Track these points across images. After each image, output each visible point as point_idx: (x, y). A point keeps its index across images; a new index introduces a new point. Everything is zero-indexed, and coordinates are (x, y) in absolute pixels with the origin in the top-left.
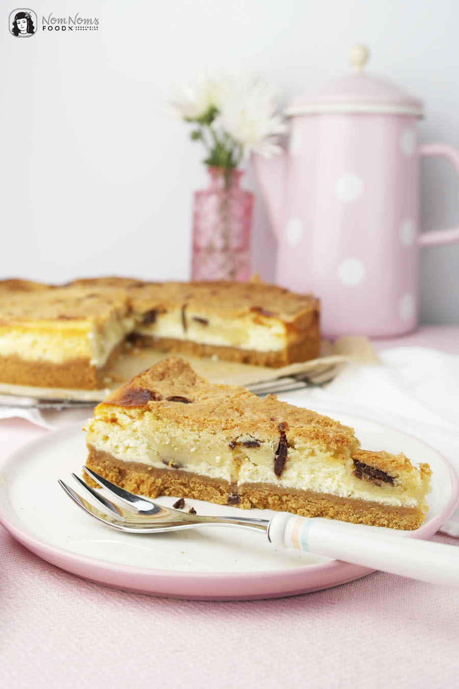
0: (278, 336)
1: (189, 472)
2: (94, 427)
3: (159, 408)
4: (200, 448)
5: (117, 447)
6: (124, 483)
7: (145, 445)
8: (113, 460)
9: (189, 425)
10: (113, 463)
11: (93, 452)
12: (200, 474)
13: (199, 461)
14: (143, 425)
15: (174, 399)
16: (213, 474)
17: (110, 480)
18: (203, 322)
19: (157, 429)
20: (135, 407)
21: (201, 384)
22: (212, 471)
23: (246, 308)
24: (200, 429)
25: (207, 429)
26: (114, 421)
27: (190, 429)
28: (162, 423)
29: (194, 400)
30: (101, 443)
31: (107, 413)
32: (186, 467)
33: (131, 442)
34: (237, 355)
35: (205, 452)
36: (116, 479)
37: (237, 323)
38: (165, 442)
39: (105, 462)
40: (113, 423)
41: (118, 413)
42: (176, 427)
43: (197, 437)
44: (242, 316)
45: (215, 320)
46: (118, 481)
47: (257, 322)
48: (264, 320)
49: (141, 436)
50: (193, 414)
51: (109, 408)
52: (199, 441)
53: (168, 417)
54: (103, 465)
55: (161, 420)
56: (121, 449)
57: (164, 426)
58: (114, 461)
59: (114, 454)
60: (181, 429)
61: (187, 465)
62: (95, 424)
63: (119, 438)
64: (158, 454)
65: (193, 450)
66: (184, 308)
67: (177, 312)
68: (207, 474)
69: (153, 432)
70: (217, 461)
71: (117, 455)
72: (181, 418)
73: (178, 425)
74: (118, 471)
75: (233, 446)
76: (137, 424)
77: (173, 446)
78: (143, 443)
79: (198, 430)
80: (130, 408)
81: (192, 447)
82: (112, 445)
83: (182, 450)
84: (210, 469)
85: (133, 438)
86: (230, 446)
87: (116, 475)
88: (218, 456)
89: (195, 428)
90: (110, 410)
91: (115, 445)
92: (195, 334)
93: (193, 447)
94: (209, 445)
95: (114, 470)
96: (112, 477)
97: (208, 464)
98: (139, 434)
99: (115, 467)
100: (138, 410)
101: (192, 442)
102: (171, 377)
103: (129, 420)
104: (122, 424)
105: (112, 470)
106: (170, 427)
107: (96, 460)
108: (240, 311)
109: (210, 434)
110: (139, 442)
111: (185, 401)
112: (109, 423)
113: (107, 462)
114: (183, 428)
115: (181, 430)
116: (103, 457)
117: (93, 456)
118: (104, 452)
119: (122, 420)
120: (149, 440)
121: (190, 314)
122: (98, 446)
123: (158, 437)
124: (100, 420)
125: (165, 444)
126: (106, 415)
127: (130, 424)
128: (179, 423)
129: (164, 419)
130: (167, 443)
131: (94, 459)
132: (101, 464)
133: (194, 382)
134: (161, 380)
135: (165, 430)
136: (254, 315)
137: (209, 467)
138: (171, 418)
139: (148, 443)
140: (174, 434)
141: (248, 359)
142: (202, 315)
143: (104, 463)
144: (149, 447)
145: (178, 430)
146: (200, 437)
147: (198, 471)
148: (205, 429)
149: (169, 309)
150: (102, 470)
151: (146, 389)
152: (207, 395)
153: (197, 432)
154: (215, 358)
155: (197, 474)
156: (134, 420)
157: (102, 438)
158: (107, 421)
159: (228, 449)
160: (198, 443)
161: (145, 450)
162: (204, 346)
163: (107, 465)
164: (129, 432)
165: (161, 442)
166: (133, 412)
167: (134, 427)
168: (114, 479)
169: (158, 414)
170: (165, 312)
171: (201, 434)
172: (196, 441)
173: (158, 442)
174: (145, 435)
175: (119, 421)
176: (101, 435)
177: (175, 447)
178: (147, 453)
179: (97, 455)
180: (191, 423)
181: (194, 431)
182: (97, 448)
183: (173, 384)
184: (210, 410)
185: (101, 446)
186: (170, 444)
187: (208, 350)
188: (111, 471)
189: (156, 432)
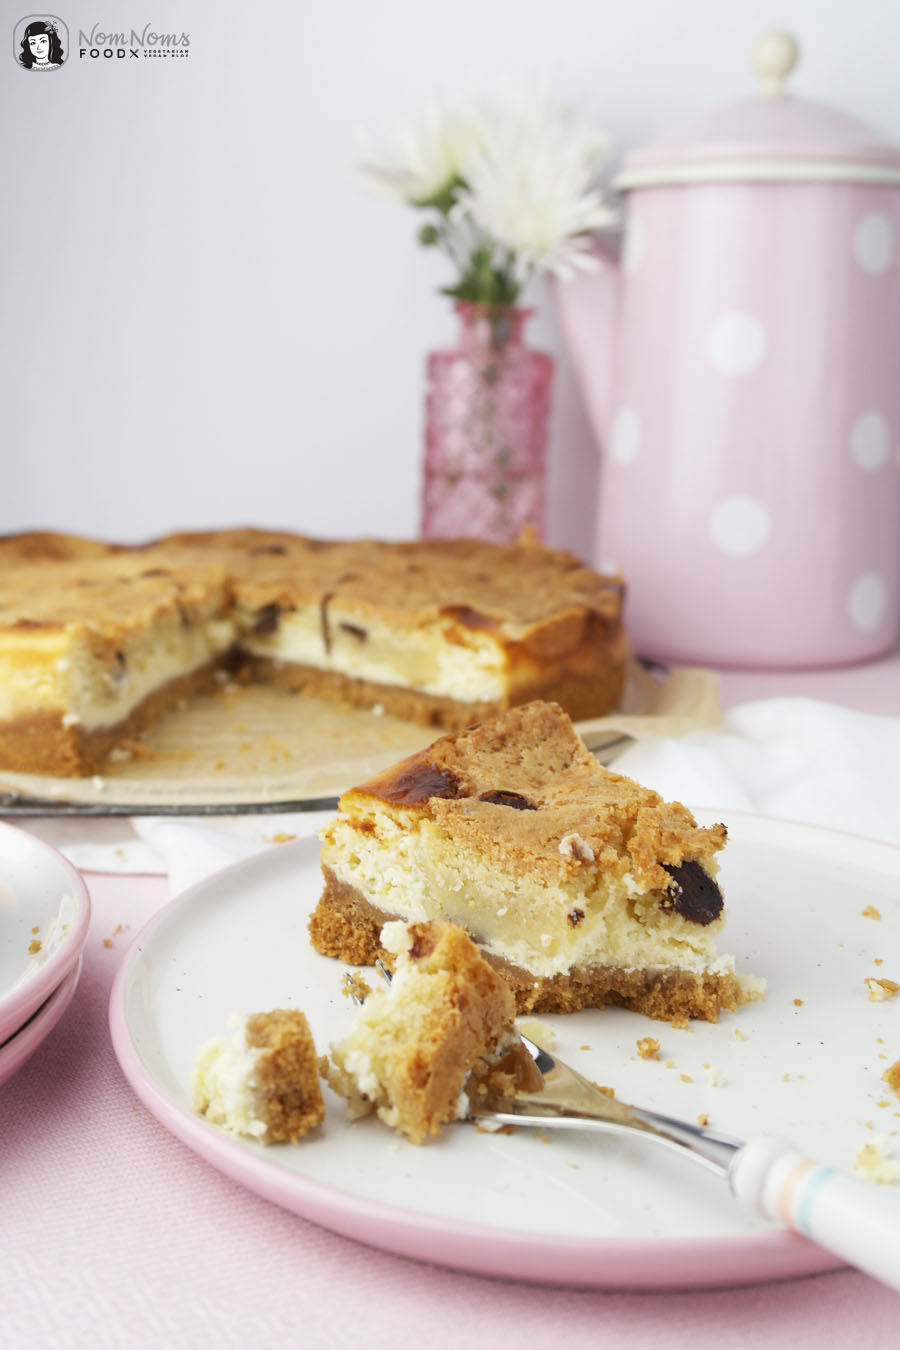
0: (490, 668)
1: (495, 956)
2: (335, 835)
3: (450, 815)
4: (516, 911)
5: (373, 880)
6: (379, 955)
7: (420, 886)
8: (365, 906)
9: (499, 860)
10: (364, 911)
11: (332, 884)
12: (512, 964)
13: (513, 939)
14: (417, 845)
15: (499, 797)
16: (537, 969)
17: (355, 943)
18: (358, 633)
19: (442, 858)
20: (407, 808)
21: (582, 767)
22: (536, 963)
23: (433, 610)
24: (520, 871)
25: (531, 875)
26: (368, 828)
27: (501, 868)
28: (451, 847)
29: (542, 803)
30: (346, 867)
31: (360, 810)
32: (490, 945)
33: (395, 875)
34: (419, 707)
35: (525, 921)
36: (365, 945)
37: (417, 640)
38: (454, 886)
39: (351, 906)
40: (367, 833)
41: (379, 812)
42: (475, 860)
43: (512, 889)
44: (424, 625)
45: (378, 631)
46: (370, 948)
47: (454, 639)
48: (467, 635)
49: (414, 866)
50: (513, 837)
51: (364, 801)
52: (514, 895)
53: (462, 836)
54: (347, 911)
55: (451, 839)
56: (378, 887)
57: (455, 852)
58: (366, 908)
59: (366, 894)
60: (484, 865)
61: (492, 941)
62: (337, 829)
63: (376, 864)
64: (442, 908)
65: (502, 912)
66: (325, 602)
67: (315, 611)
68: (526, 967)
69: (434, 862)
70: (544, 945)
71: (371, 896)
72: (486, 842)
73: (480, 857)
74: (372, 929)
75: (575, 919)
76: (408, 841)
77: (467, 896)
78: (417, 880)
79: (516, 872)
80: (398, 806)
81: (501, 905)
82: (364, 876)
83: (484, 907)
84: (532, 958)
85: (400, 868)
86: (570, 917)
87: (368, 937)
88: (546, 933)
89: (511, 867)
90: (367, 805)
91: (369, 876)
92: (345, 659)
93: (502, 907)
94: (532, 906)
95: (365, 926)
96: (359, 939)
97: (529, 946)
98: (410, 862)
99: (367, 921)
100: (411, 813)
101: (503, 896)
102: (520, 746)
103: (396, 830)
104: (381, 837)
105: (362, 925)
106: (464, 858)
107: (336, 900)
108: (422, 615)
109: (537, 886)
110: (410, 878)
111: (520, 802)
112: (360, 831)
113: (354, 908)
114: (488, 864)
115: (484, 868)
116: (348, 896)
117: (332, 893)
118: (350, 887)
119: (383, 829)
120: (427, 877)
121: (335, 616)
122: (341, 873)
123: (442, 874)
124: (347, 821)
125: (454, 892)
126: (355, 813)
127: (397, 838)
128: (481, 851)
129: (455, 839)
130: (457, 889)
131: (333, 898)
132: (343, 909)
133: (568, 762)
134: (495, 750)
135: (456, 862)
136: (447, 623)
137: (533, 953)
138: (468, 839)
139: (425, 883)
140: (471, 873)
141: (438, 717)
142: (356, 619)
143: (350, 909)
144: (426, 891)
145: (478, 865)
146: (517, 888)
147: (511, 958)
148: (528, 874)
149: (300, 604)
150: (343, 921)
151: (447, 770)
152: (572, 797)
153: (512, 877)
154: (378, 711)
155: (508, 961)
156: (405, 832)
157: (348, 859)
158: (355, 827)
159: (565, 921)
160: (512, 899)
161: (420, 896)
162: (360, 682)
163: (353, 914)
164: (393, 855)
165: (447, 884)
166: (403, 816)
167: (402, 846)
168: (361, 944)
169: (445, 826)
170: (293, 609)
171: (520, 882)
172: (510, 895)
173: (442, 884)
174: (420, 865)
175: (377, 830)
176: (346, 854)
177: (473, 899)
178: (423, 903)
179: (339, 890)
180: (503, 857)
181: (508, 873)
182: (340, 877)
183: (518, 761)
184: (551, 834)
185: (348, 875)
186: (462, 892)
187: (368, 693)
188: (360, 928)
189: (440, 864)
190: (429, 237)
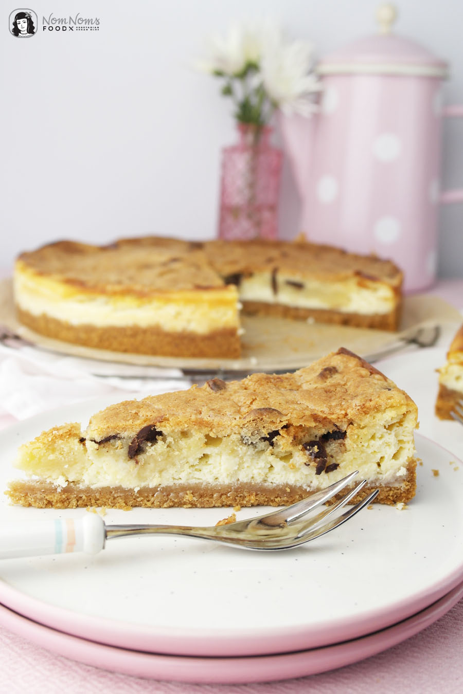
0: (386, 299)
18: (298, 286)
23: (350, 272)
34: (336, 318)
37: (338, 287)
44: (344, 280)
45: (312, 284)
47: (361, 285)
48: (370, 284)
66: (275, 272)
67: (267, 276)
92: (287, 297)
108: (342, 275)
121: (281, 278)
136: (357, 279)
141: (349, 321)
142: (297, 278)
149: (256, 273)
154: (311, 321)
170: (250, 275)
187: (302, 314)
190: (228, 91)
